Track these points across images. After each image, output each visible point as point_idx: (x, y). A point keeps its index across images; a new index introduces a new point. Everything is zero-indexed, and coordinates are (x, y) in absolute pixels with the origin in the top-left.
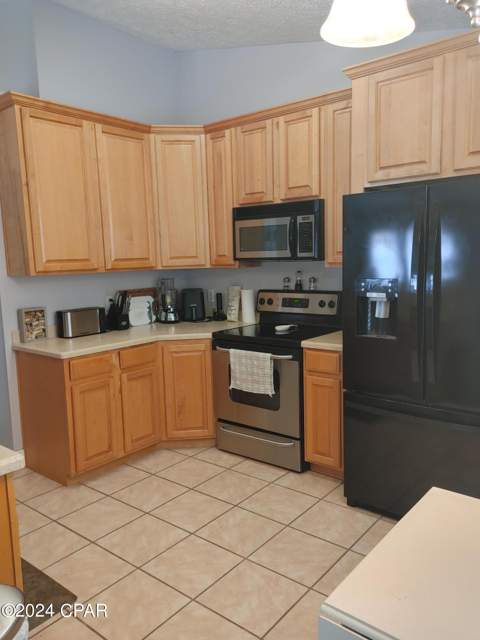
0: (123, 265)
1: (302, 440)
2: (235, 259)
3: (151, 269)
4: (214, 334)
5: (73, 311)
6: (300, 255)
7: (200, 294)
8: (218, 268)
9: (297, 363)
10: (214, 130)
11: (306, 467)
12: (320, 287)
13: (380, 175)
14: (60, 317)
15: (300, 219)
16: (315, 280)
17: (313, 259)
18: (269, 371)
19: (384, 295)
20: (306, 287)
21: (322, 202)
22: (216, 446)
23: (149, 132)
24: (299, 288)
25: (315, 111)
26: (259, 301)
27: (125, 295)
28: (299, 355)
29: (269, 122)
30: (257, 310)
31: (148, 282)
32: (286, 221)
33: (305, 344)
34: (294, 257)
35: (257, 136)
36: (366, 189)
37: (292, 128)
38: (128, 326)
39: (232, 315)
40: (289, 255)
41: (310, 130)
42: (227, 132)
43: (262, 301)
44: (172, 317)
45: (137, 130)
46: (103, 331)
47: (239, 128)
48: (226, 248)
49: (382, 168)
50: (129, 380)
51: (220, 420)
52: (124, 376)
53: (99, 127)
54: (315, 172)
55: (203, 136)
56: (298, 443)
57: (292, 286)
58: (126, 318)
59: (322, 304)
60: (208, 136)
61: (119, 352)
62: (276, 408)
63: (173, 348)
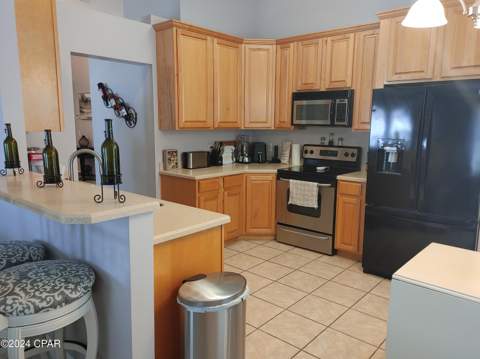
0: (223, 125)
1: (333, 236)
2: (292, 124)
3: (237, 129)
4: (279, 171)
5: (193, 153)
6: (336, 123)
7: (265, 146)
8: (279, 130)
9: (333, 189)
10: (283, 43)
11: (335, 252)
12: (345, 144)
13: (396, 77)
14: (185, 156)
15: (338, 101)
16: (342, 139)
17: (344, 126)
18: (316, 194)
19: (395, 149)
20: (336, 144)
21: (353, 91)
22: (275, 239)
23: (241, 43)
24: (331, 144)
25: (352, 35)
26: (303, 151)
27: (221, 144)
28: (335, 184)
29: (320, 40)
30: (302, 157)
31: (231, 137)
32: (329, 102)
33: (339, 177)
34: (332, 125)
35: (312, 49)
36: (385, 86)
37: (336, 45)
38: (221, 164)
39: (285, 160)
40: (329, 123)
41: (348, 47)
42: (292, 44)
43: (306, 152)
44: (246, 159)
45: (234, 41)
46: (208, 166)
47: (300, 43)
48: (287, 117)
49: (396, 74)
50: (229, 195)
51: (279, 223)
52: (226, 193)
53: (216, 40)
54: (349, 73)
55: (274, 46)
56: (331, 238)
57: (326, 143)
58: (221, 159)
59: (346, 155)
60: (279, 46)
61: (224, 177)
62: (318, 216)
63: (253, 178)
